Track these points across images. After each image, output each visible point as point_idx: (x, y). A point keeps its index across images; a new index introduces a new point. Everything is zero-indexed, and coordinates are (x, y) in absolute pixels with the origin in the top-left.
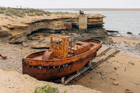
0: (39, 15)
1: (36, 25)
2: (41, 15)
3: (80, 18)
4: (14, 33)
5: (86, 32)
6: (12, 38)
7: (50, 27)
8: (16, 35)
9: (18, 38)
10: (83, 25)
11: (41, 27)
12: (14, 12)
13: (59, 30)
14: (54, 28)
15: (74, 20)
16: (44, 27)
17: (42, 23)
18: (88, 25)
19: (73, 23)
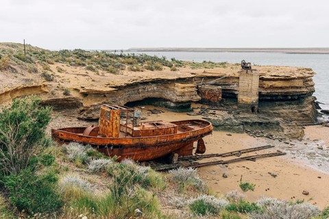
0: (152, 70)
1: (140, 90)
2: (158, 68)
3: (241, 78)
4: (87, 103)
5: (253, 111)
6: (83, 110)
7: (169, 95)
8: (88, 105)
9: (92, 110)
10: (247, 93)
11: (151, 95)
12: (104, 64)
13: (182, 102)
14: (175, 98)
15: (231, 82)
16: (156, 95)
17: (153, 85)
18: (260, 94)
19: (228, 88)
